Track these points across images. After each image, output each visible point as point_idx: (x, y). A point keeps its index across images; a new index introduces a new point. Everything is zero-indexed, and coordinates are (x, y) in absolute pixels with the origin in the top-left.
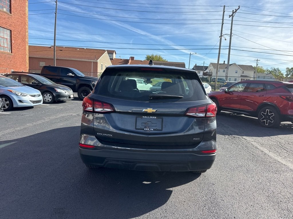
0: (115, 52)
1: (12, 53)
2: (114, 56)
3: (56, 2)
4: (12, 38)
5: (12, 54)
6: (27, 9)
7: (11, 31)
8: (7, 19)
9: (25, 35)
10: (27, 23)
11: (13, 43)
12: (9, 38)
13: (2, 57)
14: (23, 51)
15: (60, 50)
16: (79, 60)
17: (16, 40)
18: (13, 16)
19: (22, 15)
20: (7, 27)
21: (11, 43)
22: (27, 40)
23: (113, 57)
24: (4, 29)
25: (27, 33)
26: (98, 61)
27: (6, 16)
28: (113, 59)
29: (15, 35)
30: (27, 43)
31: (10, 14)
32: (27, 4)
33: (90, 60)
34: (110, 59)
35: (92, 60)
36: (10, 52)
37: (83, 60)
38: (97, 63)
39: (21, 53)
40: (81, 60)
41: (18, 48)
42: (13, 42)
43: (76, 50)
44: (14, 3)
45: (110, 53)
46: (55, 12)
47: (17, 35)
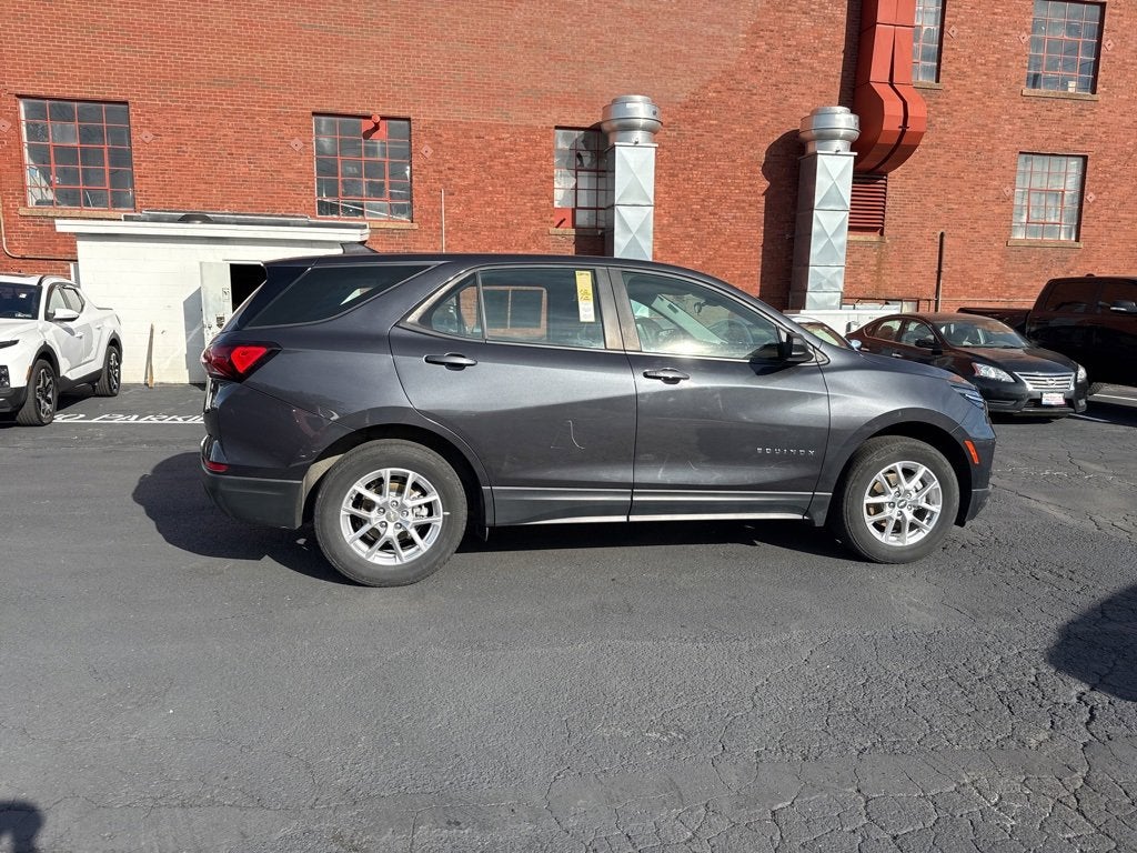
1: (1077, 240)
4: (1088, 183)
5: (1077, 245)
7: (1085, 158)
8: (1070, 121)
11: (1091, 201)
12: (1072, 187)
13: (1030, 260)
17: (1107, 187)
18: (1104, 99)
20: (1067, 149)
21: (1081, 205)
24: (1053, 158)
27: (1070, 108)
29: (1102, 172)
31: (1090, 97)
36: (1073, 239)
39: (1123, 237)
41: (1111, 219)
42: (1090, 197)
44: (1113, 50)
47: (1115, 168)
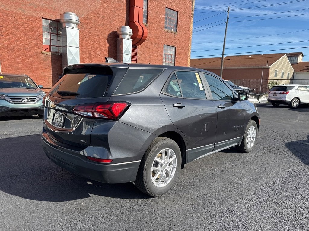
0: (302, 54)
2: (300, 59)
3: (228, 12)
4: (176, 53)
6: (192, 25)
7: (175, 47)
8: (173, 38)
9: (188, 49)
10: (190, 38)
12: (173, 54)
14: (185, 64)
15: (228, 59)
16: (248, 67)
17: (179, 55)
18: (178, 34)
19: (187, 32)
20: (172, 45)
21: (175, 58)
22: (189, 53)
23: (297, 60)
24: (170, 47)
25: (189, 48)
26: (270, 67)
27: (173, 35)
28: (297, 63)
29: (179, 51)
30: (189, 56)
31: (176, 33)
32: (192, 21)
33: (260, 67)
34: (291, 63)
35: (263, 66)
37: (253, 67)
38: (268, 69)
40: (250, 67)
41: (180, 62)
42: (177, 57)
43: (248, 58)
44: (180, 23)
45: (293, 56)
46: (226, 22)
47: (181, 50)
